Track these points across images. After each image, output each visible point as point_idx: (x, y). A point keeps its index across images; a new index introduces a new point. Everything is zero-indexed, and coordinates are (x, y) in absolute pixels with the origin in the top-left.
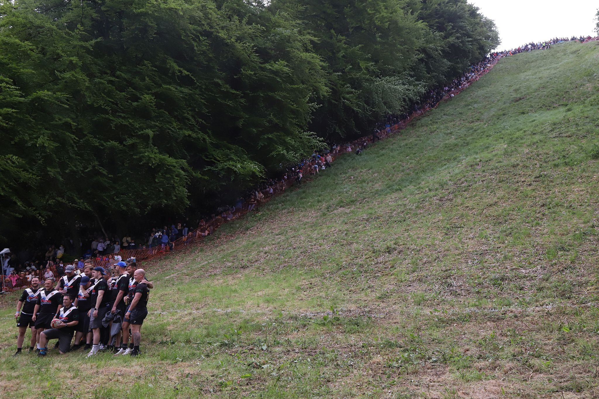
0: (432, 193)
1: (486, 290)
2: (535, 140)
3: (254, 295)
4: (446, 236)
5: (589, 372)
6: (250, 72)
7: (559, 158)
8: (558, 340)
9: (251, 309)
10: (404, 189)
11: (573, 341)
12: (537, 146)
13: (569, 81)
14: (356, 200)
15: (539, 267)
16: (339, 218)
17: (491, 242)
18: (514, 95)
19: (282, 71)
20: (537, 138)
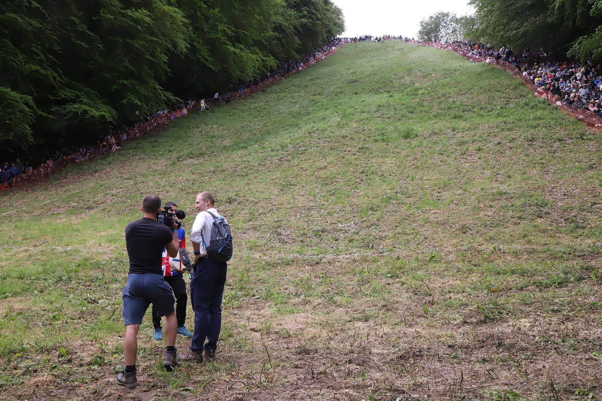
0: (274, 153)
1: (308, 240)
2: (362, 118)
3: (97, 235)
4: (282, 192)
5: (376, 305)
6: (109, 16)
7: (379, 135)
8: (358, 281)
9: (92, 248)
10: (249, 148)
11: (369, 282)
12: (364, 123)
13: (394, 73)
14: (205, 153)
15: (352, 223)
16: (188, 168)
17: (317, 199)
18: (351, 77)
19: (143, 20)
20: (365, 115)
